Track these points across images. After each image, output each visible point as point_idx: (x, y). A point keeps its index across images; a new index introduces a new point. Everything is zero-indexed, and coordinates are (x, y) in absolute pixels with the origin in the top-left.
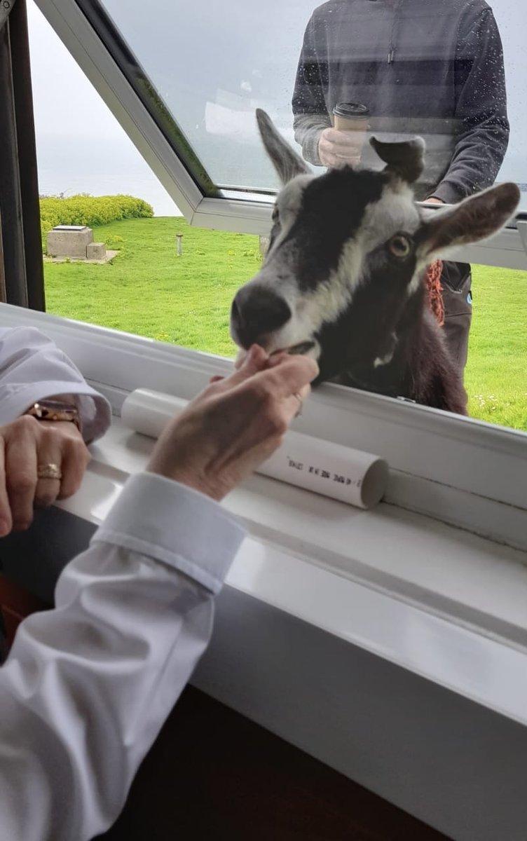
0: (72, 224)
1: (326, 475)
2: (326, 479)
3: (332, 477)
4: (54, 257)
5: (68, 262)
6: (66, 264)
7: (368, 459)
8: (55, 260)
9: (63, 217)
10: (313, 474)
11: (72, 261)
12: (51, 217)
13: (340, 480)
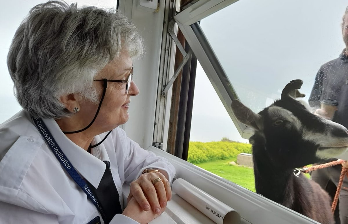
0: (248, 153)
1: (215, 213)
2: (214, 214)
3: (216, 214)
4: (239, 164)
5: (243, 167)
6: (242, 168)
7: (230, 209)
8: (239, 165)
9: (245, 151)
10: (211, 213)
11: (244, 167)
12: (241, 150)
13: (218, 215)
